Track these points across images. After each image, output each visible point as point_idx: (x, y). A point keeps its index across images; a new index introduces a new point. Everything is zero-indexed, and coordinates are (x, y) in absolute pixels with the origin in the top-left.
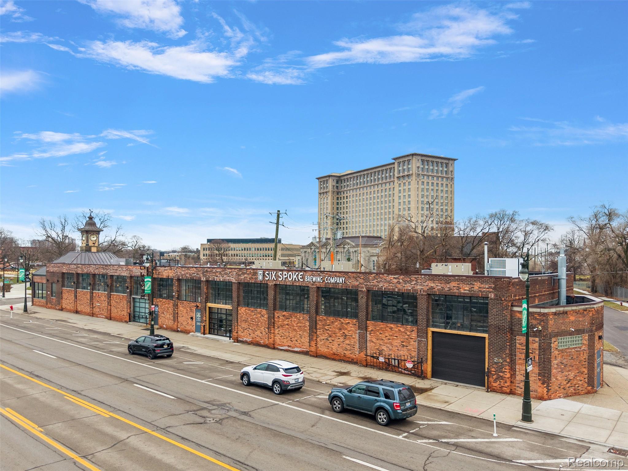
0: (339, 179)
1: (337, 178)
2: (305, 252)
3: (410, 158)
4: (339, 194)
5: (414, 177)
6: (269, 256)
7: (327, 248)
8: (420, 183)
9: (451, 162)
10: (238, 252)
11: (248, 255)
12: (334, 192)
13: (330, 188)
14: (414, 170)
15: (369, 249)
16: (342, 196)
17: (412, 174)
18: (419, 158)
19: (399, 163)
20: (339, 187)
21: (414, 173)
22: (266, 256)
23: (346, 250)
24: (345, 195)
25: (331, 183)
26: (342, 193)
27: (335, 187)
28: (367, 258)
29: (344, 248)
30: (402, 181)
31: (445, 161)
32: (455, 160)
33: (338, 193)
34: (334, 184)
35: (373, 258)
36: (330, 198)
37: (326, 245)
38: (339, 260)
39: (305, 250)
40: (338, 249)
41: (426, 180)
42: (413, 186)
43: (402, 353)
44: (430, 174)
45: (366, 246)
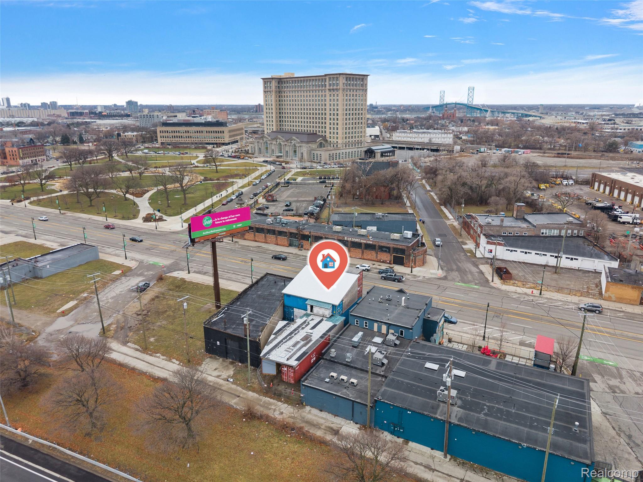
0: (280, 81)
1: (279, 80)
2: (258, 142)
3: (338, 76)
4: (281, 93)
5: (341, 91)
6: (219, 138)
7: (277, 141)
8: (345, 95)
9: (365, 77)
10: (191, 135)
11: (201, 137)
12: (276, 92)
13: (273, 88)
14: (341, 86)
15: (310, 145)
16: (283, 94)
17: (339, 89)
18: (345, 76)
19: (330, 78)
20: (280, 87)
21: (341, 88)
22: (217, 138)
23: (292, 144)
24: (286, 95)
25: (274, 84)
26: (283, 92)
27: (277, 87)
28: (309, 151)
29: (291, 142)
30: (332, 93)
31: (361, 77)
32: (368, 75)
33: (279, 92)
34: (277, 84)
35: (313, 152)
36: (273, 96)
37: (276, 138)
38: (287, 151)
39: (258, 140)
40: (286, 143)
41: (348, 93)
42: (340, 98)
43: (386, 259)
44: (352, 87)
45: (308, 142)
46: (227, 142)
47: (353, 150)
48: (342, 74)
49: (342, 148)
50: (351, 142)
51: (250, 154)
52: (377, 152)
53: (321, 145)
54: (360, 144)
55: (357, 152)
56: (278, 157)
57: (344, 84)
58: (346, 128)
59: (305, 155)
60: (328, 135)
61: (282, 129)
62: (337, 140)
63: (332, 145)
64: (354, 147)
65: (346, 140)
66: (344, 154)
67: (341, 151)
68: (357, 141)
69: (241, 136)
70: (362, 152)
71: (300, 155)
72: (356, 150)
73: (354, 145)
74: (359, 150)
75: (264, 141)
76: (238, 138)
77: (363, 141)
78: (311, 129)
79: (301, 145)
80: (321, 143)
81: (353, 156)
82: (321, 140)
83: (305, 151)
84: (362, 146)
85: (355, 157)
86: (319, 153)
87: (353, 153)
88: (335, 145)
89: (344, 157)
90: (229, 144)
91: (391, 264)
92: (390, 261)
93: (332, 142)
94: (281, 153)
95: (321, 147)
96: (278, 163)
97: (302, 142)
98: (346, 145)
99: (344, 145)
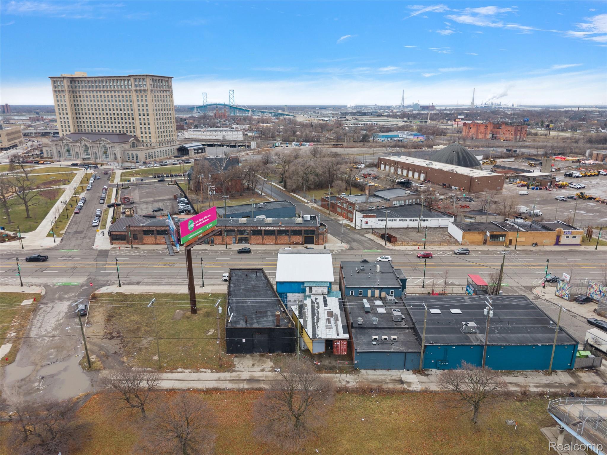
1: (71, 80)
2: (56, 145)
3: (145, 77)
4: (75, 93)
5: (149, 92)
7: (81, 143)
8: (153, 96)
9: (170, 79)
12: (69, 91)
13: (66, 88)
14: (148, 87)
15: (122, 145)
16: (78, 95)
17: (147, 90)
18: (151, 78)
19: (135, 80)
20: (74, 87)
21: (149, 89)
23: (101, 145)
24: (81, 95)
25: (66, 84)
26: (78, 92)
27: (70, 87)
28: (123, 152)
29: (100, 144)
30: (139, 94)
31: (165, 78)
32: (172, 78)
33: (73, 92)
34: (69, 84)
35: (127, 152)
36: (67, 96)
37: (80, 140)
38: (96, 153)
39: (55, 143)
40: (93, 145)
41: (156, 94)
42: (149, 98)
43: (299, 241)
44: (159, 89)
45: (121, 143)
46: (7, 147)
47: (167, 148)
48: (149, 76)
49: (156, 147)
50: (163, 140)
51: (46, 158)
52: (191, 150)
53: (133, 145)
54: (172, 143)
55: (170, 150)
56: (84, 159)
57: (151, 85)
58: (158, 127)
59: (119, 156)
60: (139, 135)
61: (80, 131)
62: (150, 140)
63: (145, 145)
64: (167, 145)
65: (159, 139)
66: (159, 152)
67: (156, 150)
68: (169, 140)
69: (20, 140)
70: (175, 150)
71: (113, 156)
72: (169, 148)
73: (167, 143)
74: (172, 148)
75: (64, 144)
76: (17, 141)
77: (174, 139)
78: (118, 129)
79: (113, 145)
80: (133, 143)
81: (168, 154)
82: (133, 140)
83: (119, 152)
84: (175, 144)
85: (169, 155)
86: (134, 153)
87: (167, 151)
88: (149, 145)
89: (159, 155)
90: (9, 148)
91: (303, 244)
92: (302, 242)
93: (144, 141)
94: (87, 155)
95: (134, 147)
96: (92, 166)
97: (114, 143)
98: (160, 143)
99: (158, 144)
